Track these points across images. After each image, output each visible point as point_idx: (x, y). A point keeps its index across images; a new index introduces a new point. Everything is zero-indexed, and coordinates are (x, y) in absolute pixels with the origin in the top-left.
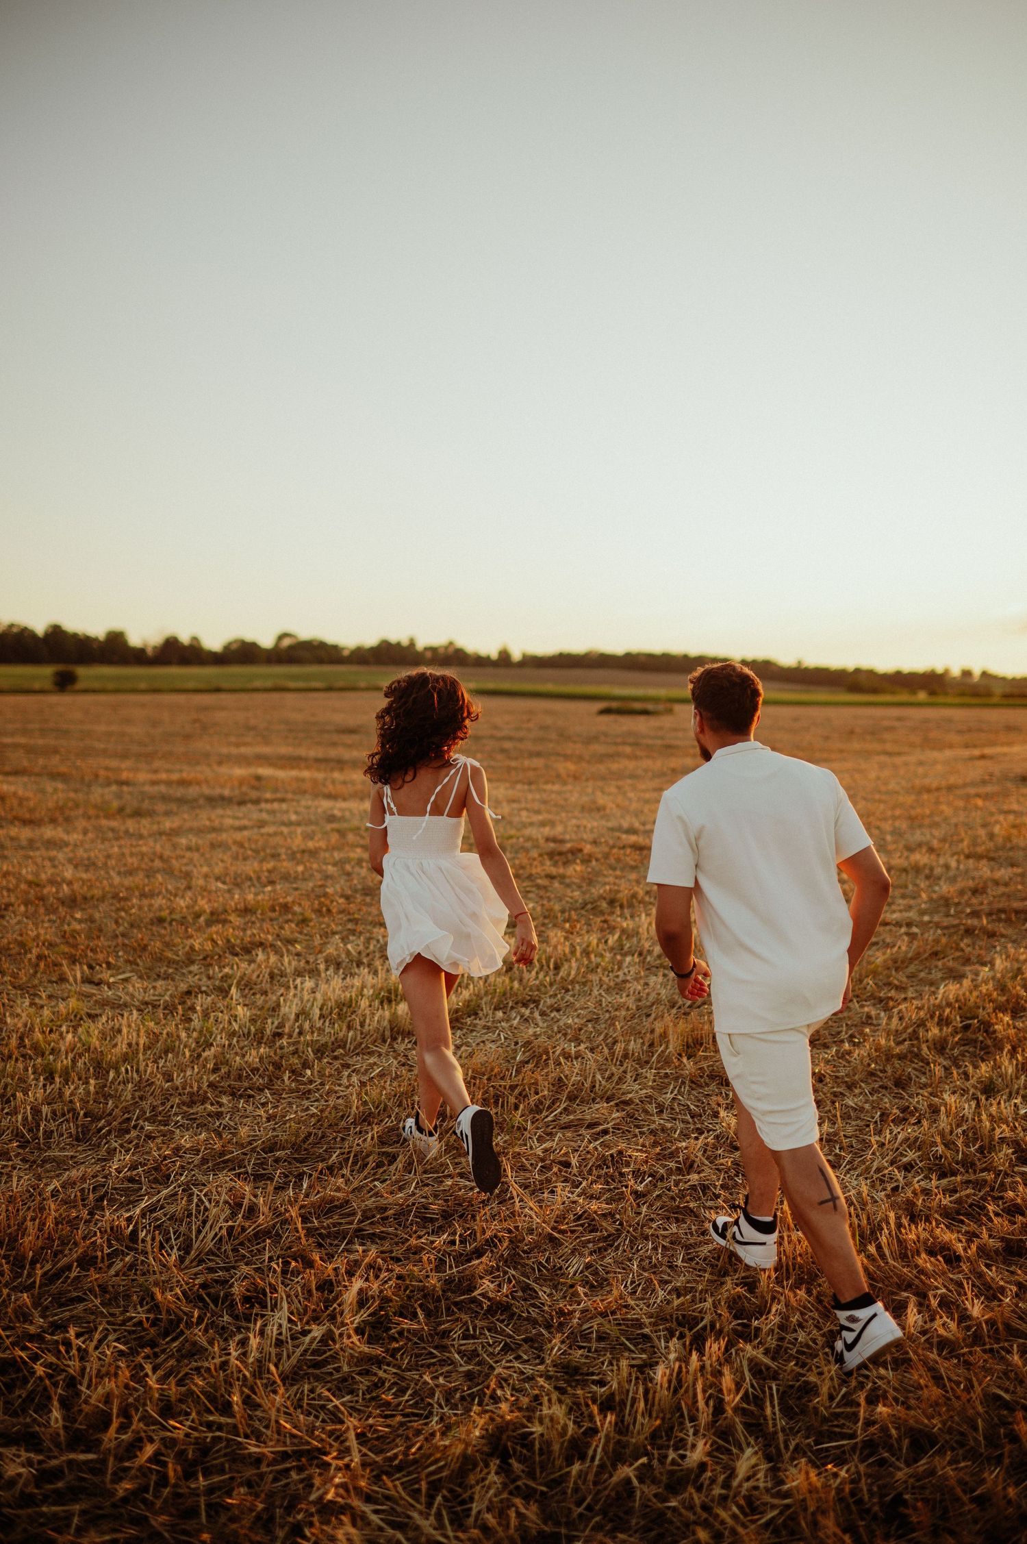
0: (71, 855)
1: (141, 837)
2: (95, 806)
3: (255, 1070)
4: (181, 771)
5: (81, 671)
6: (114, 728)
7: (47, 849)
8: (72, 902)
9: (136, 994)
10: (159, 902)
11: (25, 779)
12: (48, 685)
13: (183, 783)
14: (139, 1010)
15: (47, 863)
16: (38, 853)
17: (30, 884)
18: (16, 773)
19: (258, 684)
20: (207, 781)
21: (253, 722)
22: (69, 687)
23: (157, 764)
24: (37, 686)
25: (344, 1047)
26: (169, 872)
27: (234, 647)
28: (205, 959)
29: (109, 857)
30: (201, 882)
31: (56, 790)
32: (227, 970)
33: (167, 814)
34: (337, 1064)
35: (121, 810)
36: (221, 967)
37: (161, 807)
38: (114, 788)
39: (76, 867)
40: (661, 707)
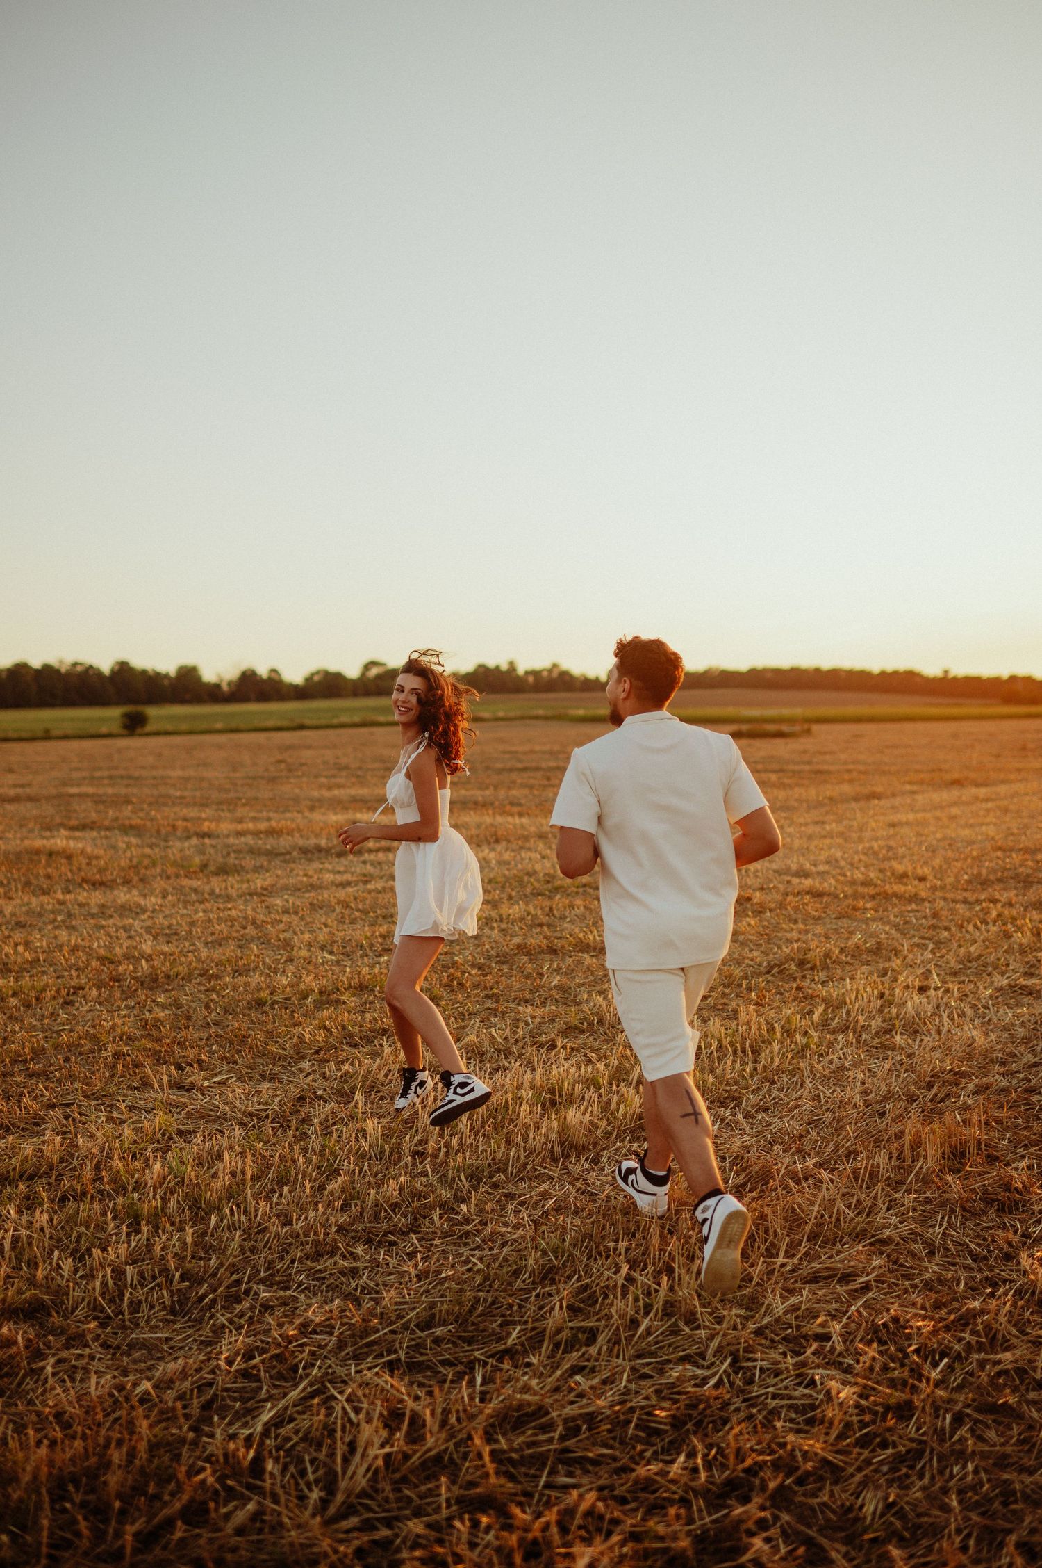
0: (149, 923)
1: (229, 898)
2: (175, 864)
3: (395, 1207)
4: (269, 819)
5: (152, 711)
6: (191, 772)
7: (121, 916)
8: (152, 982)
9: (237, 1104)
10: (255, 979)
11: (94, 834)
12: (116, 728)
13: (271, 832)
14: (242, 1125)
15: (122, 934)
16: (111, 922)
17: (103, 960)
18: (83, 827)
19: (345, 719)
20: (299, 830)
21: (344, 761)
22: (139, 731)
23: (241, 812)
24: (104, 730)
25: (505, 1171)
26: (265, 941)
27: (316, 678)
28: (317, 1052)
29: (193, 924)
30: (304, 953)
31: (129, 845)
32: (346, 1067)
33: (257, 869)
34: (498, 1193)
35: (204, 866)
36: (340, 1063)
37: (249, 862)
38: (194, 841)
39: (155, 938)
40: (797, 728)
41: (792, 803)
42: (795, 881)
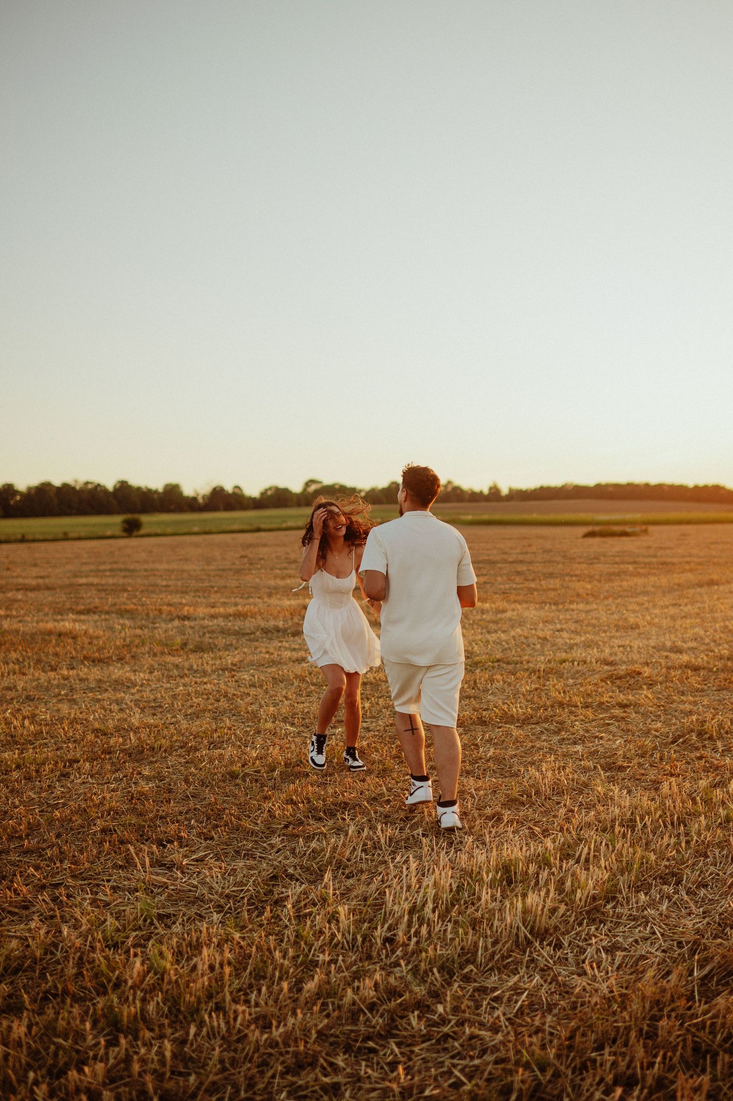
0: (137, 697)
1: (205, 673)
2: (160, 643)
3: (372, 1007)
4: (236, 605)
5: (145, 518)
6: (174, 566)
7: (115, 690)
8: (138, 755)
9: (215, 885)
10: (229, 751)
11: (96, 617)
12: (118, 531)
13: (238, 615)
14: (220, 908)
15: (115, 707)
16: (105, 695)
17: (96, 731)
18: (88, 611)
19: (290, 524)
20: (261, 614)
21: (293, 556)
22: (135, 533)
23: (214, 598)
24: (109, 533)
25: (473, 962)
26: (235, 712)
27: (269, 493)
28: (286, 827)
29: (174, 697)
30: (269, 725)
31: (123, 626)
32: (314, 844)
33: (227, 647)
34: (470, 987)
35: (185, 644)
36: (309, 838)
37: (221, 641)
38: (176, 623)
39: (142, 710)
40: (637, 529)
41: (649, 588)
42: (673, 656)
